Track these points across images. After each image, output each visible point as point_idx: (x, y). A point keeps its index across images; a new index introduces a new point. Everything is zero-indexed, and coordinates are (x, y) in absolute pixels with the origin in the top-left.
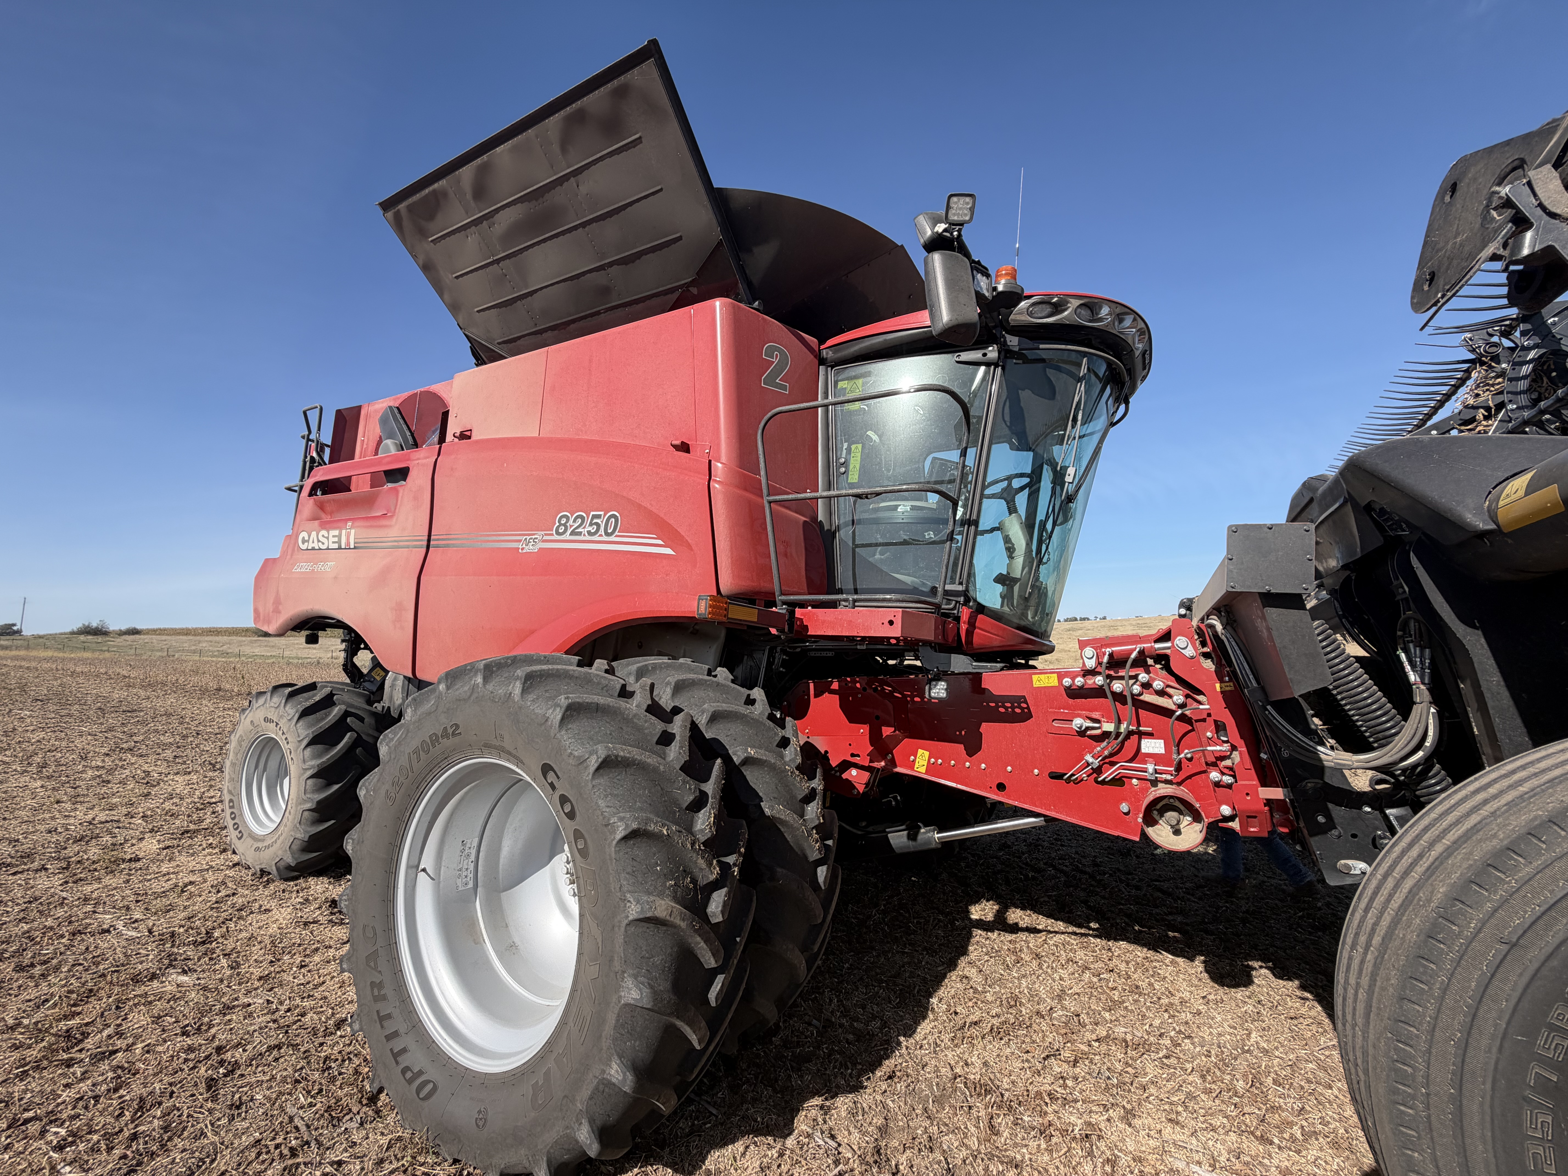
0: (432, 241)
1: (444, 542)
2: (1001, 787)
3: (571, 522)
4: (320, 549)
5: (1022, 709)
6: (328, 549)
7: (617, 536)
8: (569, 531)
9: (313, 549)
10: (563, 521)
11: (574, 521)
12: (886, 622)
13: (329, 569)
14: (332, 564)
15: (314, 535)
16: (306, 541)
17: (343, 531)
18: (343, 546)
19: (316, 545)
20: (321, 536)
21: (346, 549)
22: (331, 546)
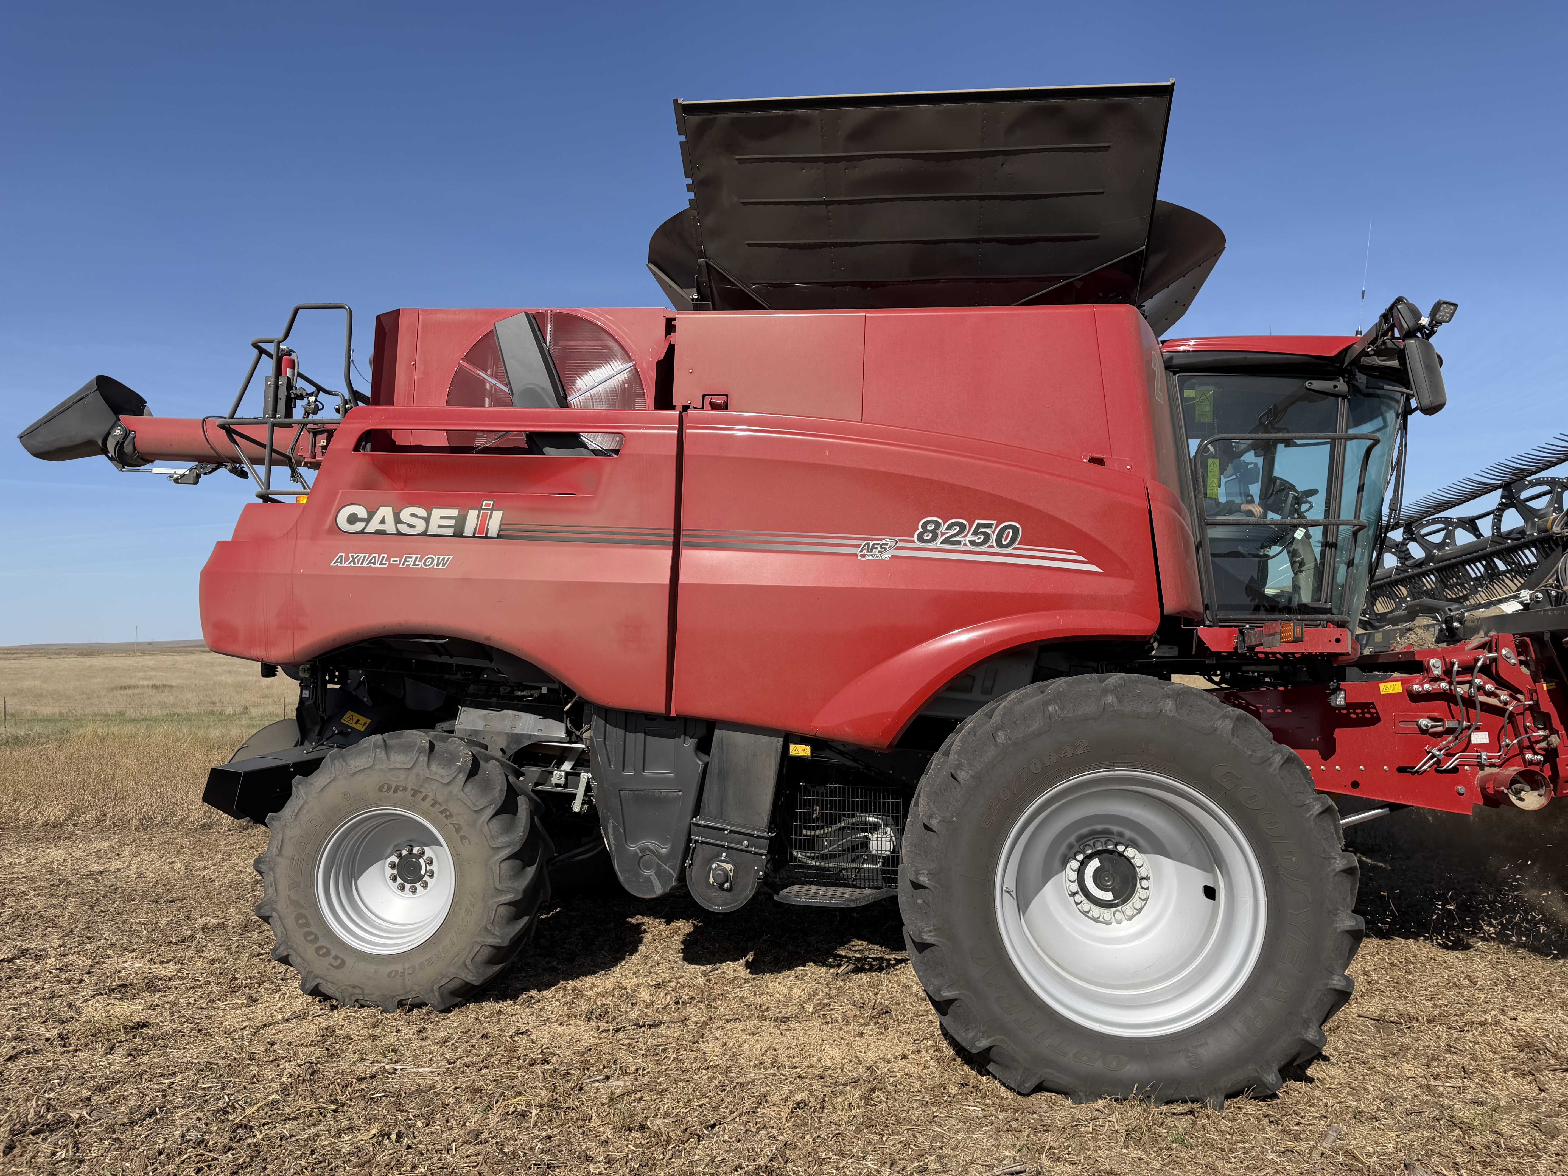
0: (737, 159)
2: (1355, 785)
3: (943, 528)
4: (399, 533)
5: (1372, 714)
6: (424, 534)
7: (1015, 548)
8: (940, 539)
9: (379, 532)
10: (931, 527)
11: (949, 528)
12: (1333, 640)
13: (438, 565)
14: (444, 559)
15: (385, 512)
16: (362, 520)
17: (470, 512)
18: (468, 530)
19: (390, 527)
20: (405, 514)
21: (474, 537)
22: (433, 529)
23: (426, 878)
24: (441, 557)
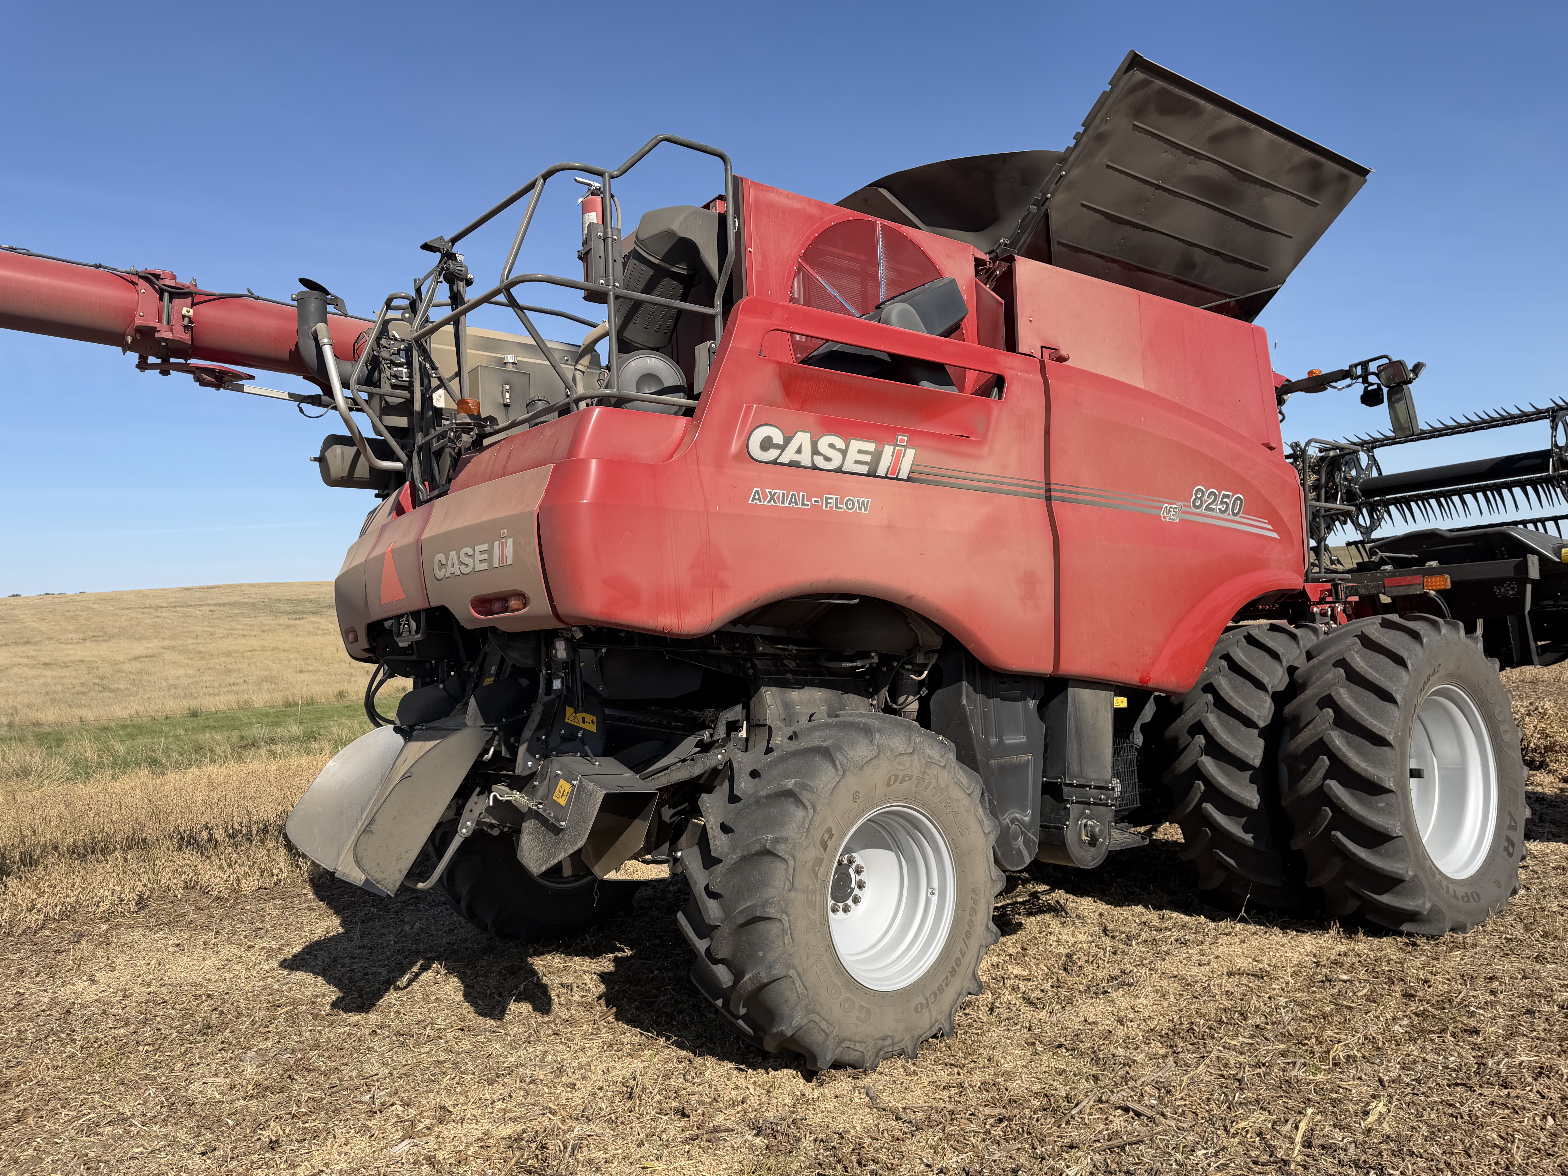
0: (1135, 125)
1: (1071, 496)
3: (1206, 497)
4: (815, 468)
6: (839, 470)
7: (1241, 517)
8: (1204, 506)
9: (794, 464)
10: (1199, 495)
11: (1209, 497)
13: (860, 509)
14: (863, 501)
15: (803, 438)
16: (776, 446)
17: (886, 447)
18: (881, 471)
19: (805, 459)
20: (823, 444)
21: (886, 477)
22: (849, 466)
23: (857, 891)
24: (861, 500)
